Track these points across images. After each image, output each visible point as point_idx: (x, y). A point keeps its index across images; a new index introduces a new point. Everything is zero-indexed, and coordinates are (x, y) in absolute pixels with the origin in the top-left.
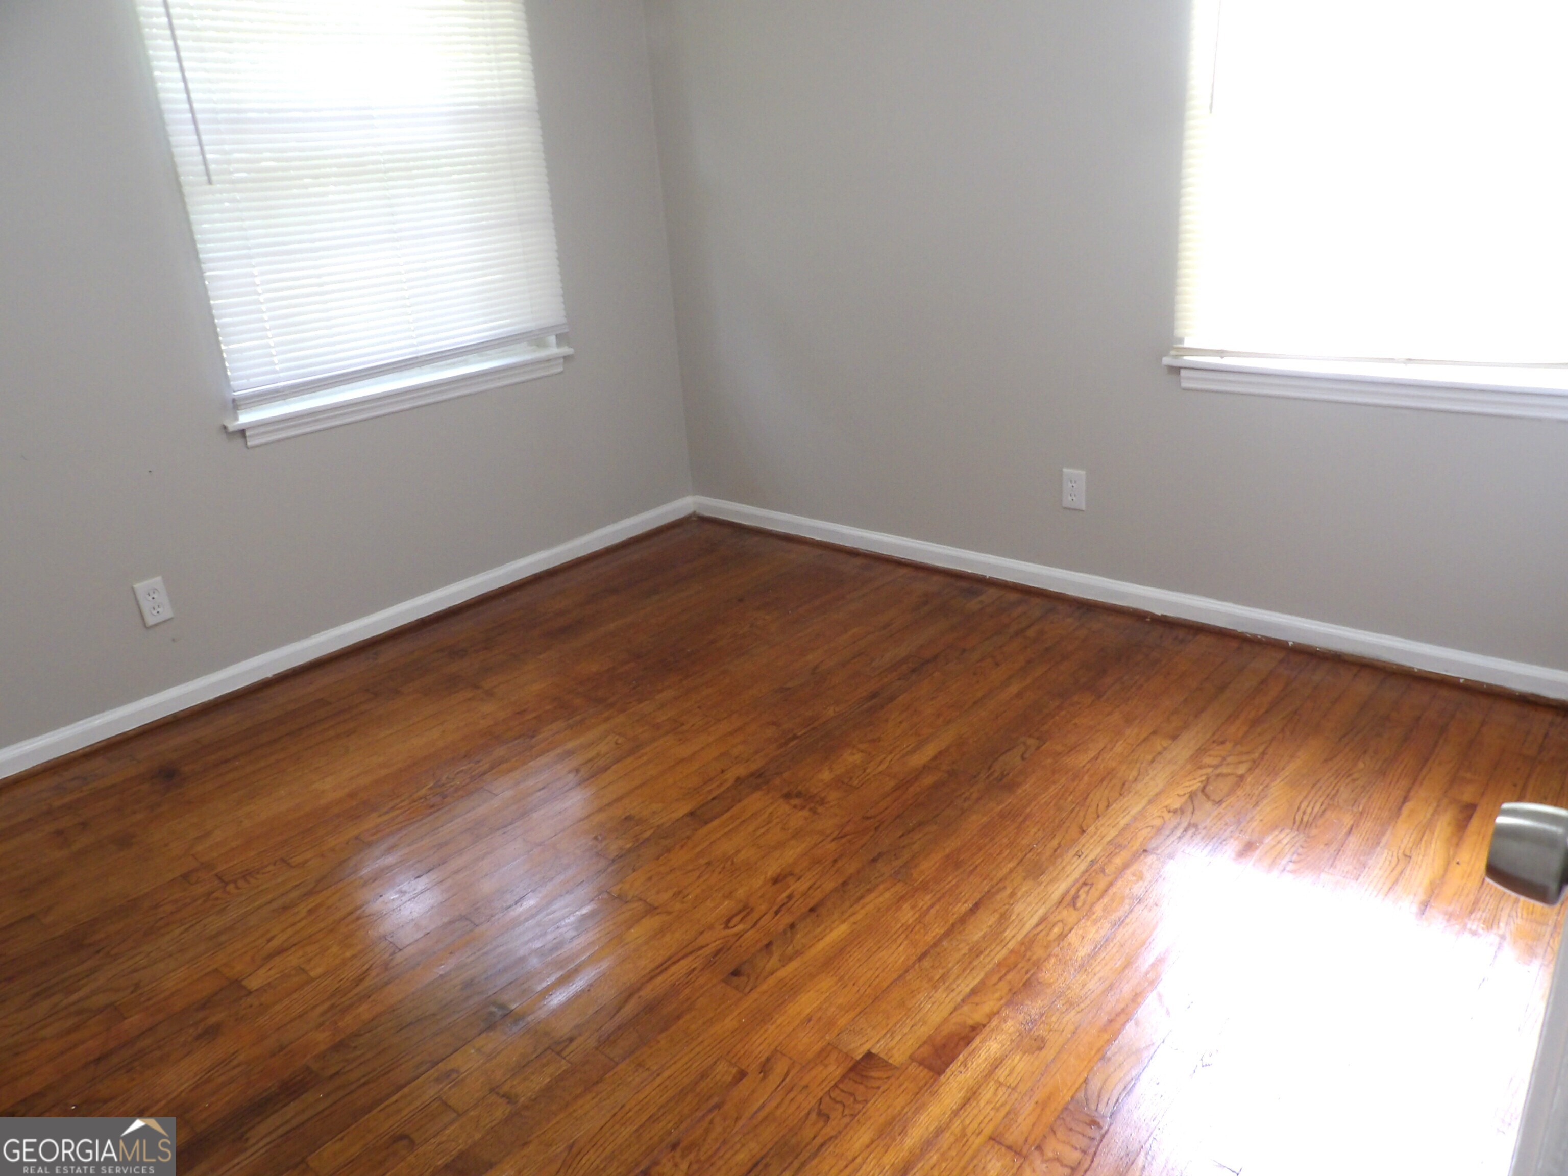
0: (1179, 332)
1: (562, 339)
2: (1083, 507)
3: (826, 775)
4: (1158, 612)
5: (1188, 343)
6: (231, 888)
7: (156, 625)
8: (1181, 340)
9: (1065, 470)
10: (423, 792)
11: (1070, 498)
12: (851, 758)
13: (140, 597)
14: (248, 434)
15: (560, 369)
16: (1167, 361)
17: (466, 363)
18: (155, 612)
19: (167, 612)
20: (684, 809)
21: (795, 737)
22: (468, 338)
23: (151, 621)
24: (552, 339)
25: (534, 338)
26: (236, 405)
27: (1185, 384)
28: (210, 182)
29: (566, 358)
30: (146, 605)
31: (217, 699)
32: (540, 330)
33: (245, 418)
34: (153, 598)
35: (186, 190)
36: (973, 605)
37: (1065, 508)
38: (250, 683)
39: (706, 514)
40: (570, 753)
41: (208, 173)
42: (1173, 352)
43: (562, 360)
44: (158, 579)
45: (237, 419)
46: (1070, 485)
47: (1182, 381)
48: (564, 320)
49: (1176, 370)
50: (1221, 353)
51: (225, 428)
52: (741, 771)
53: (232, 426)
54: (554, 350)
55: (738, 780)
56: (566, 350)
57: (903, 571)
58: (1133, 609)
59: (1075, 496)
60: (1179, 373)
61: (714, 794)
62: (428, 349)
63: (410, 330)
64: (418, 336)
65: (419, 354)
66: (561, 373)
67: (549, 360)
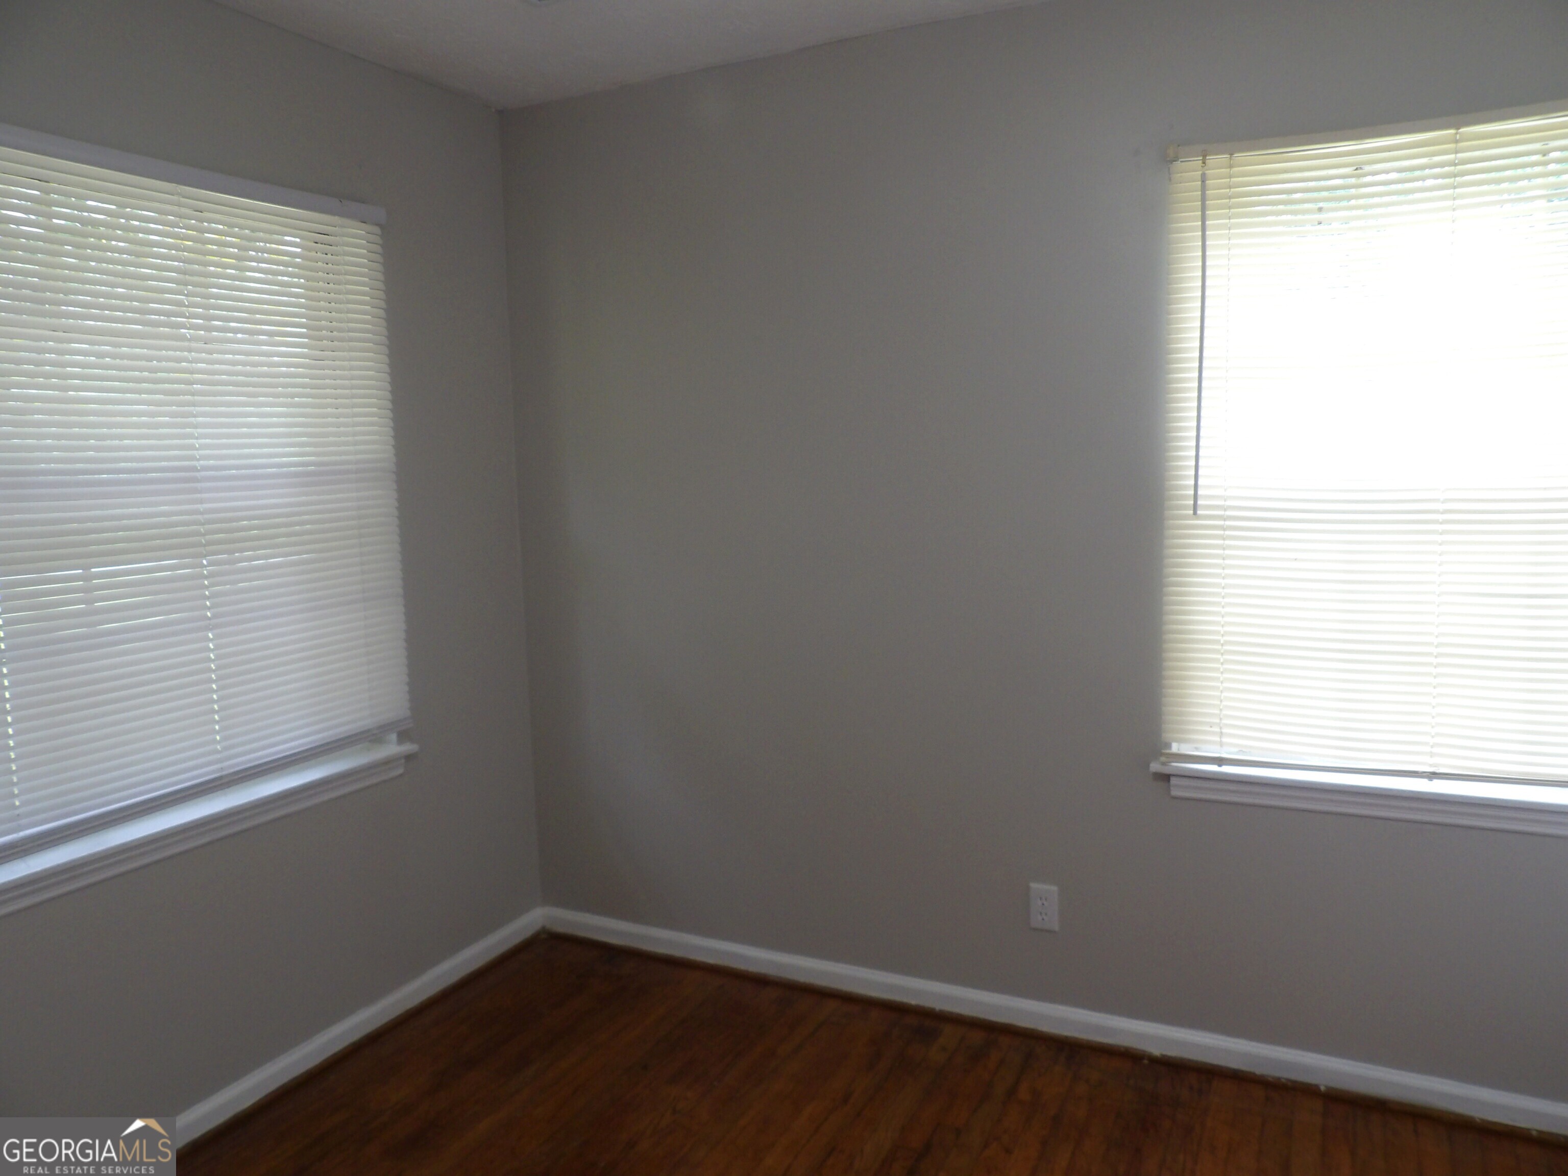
0: (1166, 736)
1: (403, 736)
2: (1056, 927)
4: (1156, 1051)
5: (1175, 748)
8: (1169, 746)
9: (1034, 885)
11: (1040, 918)
15: (400, 771)
16: (1155, 767)
22: (293, 744)
24: (394, 737)
25: (370, 737)
27: (1175, 792)
29: (409, 758)
32: (380, 727)
37: (1035, 929)
39: (560, 929)
42: (1163, 759)
43: (403, 761)
46: (1040, 903)
47: (1172, 788)
48: (406, 715)
49: (1166, 778)
50: (1220, 761)
54: (392, 748)
56: (409, 748)
58: (1124, 1047)
59: (1046, 914)
60: (1169, 781)
62: (237, 764)
63: (215, 741)
64: (225, 749)
65: (224, 773)
66: (401, 775)
67: (387, 763)
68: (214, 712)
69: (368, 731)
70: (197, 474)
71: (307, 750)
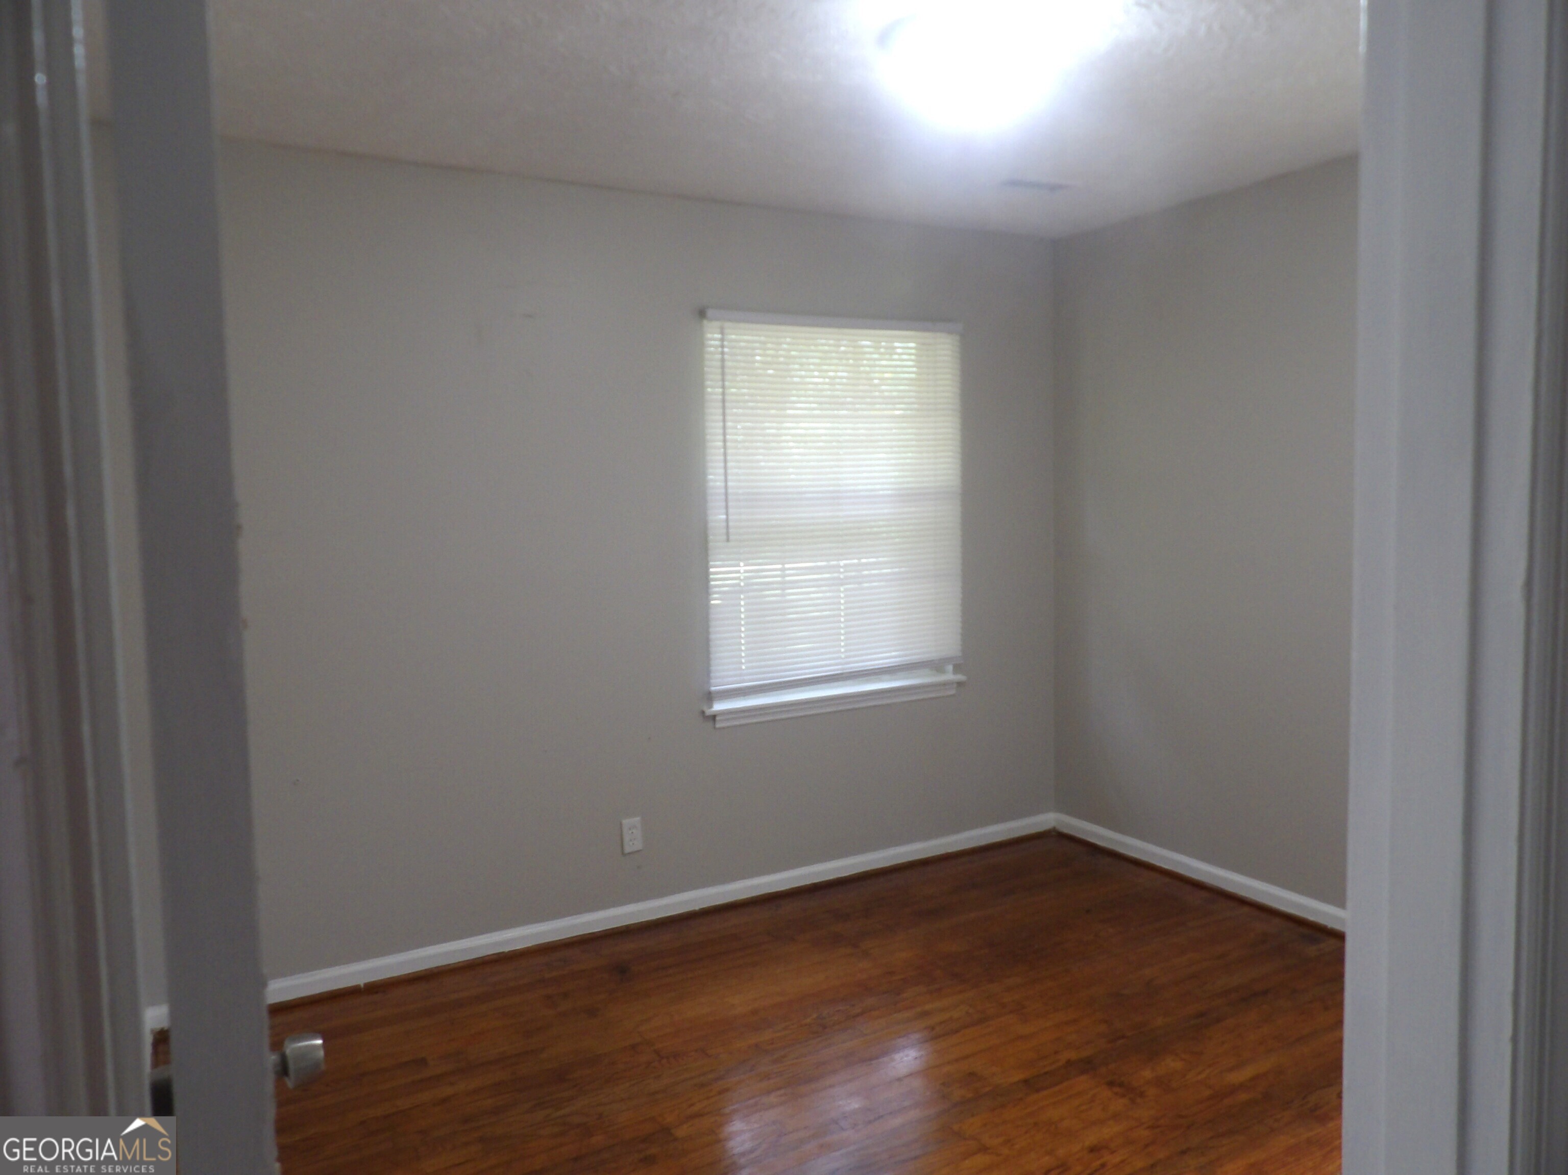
1: (957, 669)
3: (1147, 1074)
6: (664, 1061)
7: (629, 853)
10: (808, 1020)
12: (1172, 1064)
13: (625, 830)
14: (718, 718)
15: (953, 692)
17: (881, 681)
18: (631, 843)
19: (638, 845)
20: (1018, 1076)
21: (1123, 1037)
22: (881, 662)
23: (627, 849)
24: (950, 668)
25: (936, 665)
26: (710, 697)
28: (728, 540)
29: (960, 684)
30: (627, 839)
31: (658, 919)
32: (941, 660)
33: (719, 706)
34: (632, 833)
35: (711, 544)
36: (1312, 950)
38: (683, 912)
39: (1065, 831)
40: (926, 1014)
41: (728, 534)
43: (955, 685)
44: (638, 819)
45: (711, 707)
48: (960, 654)
51: (703, 712)
52: (1073, 1055)
53: (709, 712)
54: (949, 676)
55: (1069, 1063)
56: (960, 677)
57: (1246, 909)
61: (1046, 1070)
62: (854, 667)
63: (839, 652)
64: (846, 657)
65: (845, 671)
66: (953, 696)
67: (945, 684)
68: (841, 634)
69: (933, 661)
70: (840, 482)
71: (896, 666)
